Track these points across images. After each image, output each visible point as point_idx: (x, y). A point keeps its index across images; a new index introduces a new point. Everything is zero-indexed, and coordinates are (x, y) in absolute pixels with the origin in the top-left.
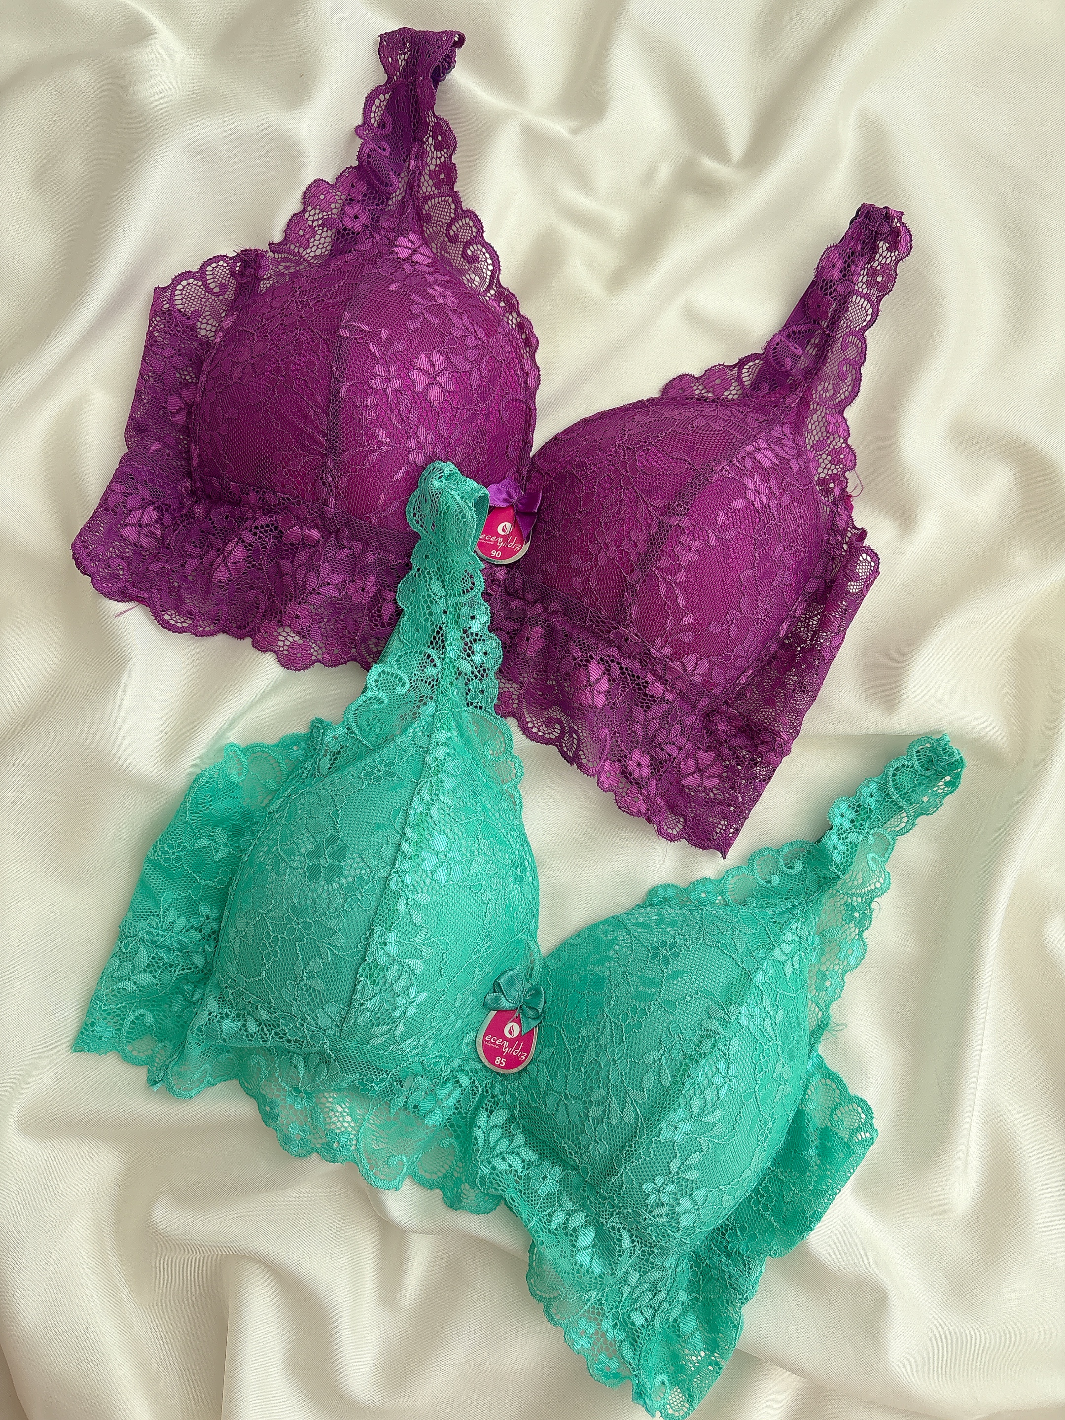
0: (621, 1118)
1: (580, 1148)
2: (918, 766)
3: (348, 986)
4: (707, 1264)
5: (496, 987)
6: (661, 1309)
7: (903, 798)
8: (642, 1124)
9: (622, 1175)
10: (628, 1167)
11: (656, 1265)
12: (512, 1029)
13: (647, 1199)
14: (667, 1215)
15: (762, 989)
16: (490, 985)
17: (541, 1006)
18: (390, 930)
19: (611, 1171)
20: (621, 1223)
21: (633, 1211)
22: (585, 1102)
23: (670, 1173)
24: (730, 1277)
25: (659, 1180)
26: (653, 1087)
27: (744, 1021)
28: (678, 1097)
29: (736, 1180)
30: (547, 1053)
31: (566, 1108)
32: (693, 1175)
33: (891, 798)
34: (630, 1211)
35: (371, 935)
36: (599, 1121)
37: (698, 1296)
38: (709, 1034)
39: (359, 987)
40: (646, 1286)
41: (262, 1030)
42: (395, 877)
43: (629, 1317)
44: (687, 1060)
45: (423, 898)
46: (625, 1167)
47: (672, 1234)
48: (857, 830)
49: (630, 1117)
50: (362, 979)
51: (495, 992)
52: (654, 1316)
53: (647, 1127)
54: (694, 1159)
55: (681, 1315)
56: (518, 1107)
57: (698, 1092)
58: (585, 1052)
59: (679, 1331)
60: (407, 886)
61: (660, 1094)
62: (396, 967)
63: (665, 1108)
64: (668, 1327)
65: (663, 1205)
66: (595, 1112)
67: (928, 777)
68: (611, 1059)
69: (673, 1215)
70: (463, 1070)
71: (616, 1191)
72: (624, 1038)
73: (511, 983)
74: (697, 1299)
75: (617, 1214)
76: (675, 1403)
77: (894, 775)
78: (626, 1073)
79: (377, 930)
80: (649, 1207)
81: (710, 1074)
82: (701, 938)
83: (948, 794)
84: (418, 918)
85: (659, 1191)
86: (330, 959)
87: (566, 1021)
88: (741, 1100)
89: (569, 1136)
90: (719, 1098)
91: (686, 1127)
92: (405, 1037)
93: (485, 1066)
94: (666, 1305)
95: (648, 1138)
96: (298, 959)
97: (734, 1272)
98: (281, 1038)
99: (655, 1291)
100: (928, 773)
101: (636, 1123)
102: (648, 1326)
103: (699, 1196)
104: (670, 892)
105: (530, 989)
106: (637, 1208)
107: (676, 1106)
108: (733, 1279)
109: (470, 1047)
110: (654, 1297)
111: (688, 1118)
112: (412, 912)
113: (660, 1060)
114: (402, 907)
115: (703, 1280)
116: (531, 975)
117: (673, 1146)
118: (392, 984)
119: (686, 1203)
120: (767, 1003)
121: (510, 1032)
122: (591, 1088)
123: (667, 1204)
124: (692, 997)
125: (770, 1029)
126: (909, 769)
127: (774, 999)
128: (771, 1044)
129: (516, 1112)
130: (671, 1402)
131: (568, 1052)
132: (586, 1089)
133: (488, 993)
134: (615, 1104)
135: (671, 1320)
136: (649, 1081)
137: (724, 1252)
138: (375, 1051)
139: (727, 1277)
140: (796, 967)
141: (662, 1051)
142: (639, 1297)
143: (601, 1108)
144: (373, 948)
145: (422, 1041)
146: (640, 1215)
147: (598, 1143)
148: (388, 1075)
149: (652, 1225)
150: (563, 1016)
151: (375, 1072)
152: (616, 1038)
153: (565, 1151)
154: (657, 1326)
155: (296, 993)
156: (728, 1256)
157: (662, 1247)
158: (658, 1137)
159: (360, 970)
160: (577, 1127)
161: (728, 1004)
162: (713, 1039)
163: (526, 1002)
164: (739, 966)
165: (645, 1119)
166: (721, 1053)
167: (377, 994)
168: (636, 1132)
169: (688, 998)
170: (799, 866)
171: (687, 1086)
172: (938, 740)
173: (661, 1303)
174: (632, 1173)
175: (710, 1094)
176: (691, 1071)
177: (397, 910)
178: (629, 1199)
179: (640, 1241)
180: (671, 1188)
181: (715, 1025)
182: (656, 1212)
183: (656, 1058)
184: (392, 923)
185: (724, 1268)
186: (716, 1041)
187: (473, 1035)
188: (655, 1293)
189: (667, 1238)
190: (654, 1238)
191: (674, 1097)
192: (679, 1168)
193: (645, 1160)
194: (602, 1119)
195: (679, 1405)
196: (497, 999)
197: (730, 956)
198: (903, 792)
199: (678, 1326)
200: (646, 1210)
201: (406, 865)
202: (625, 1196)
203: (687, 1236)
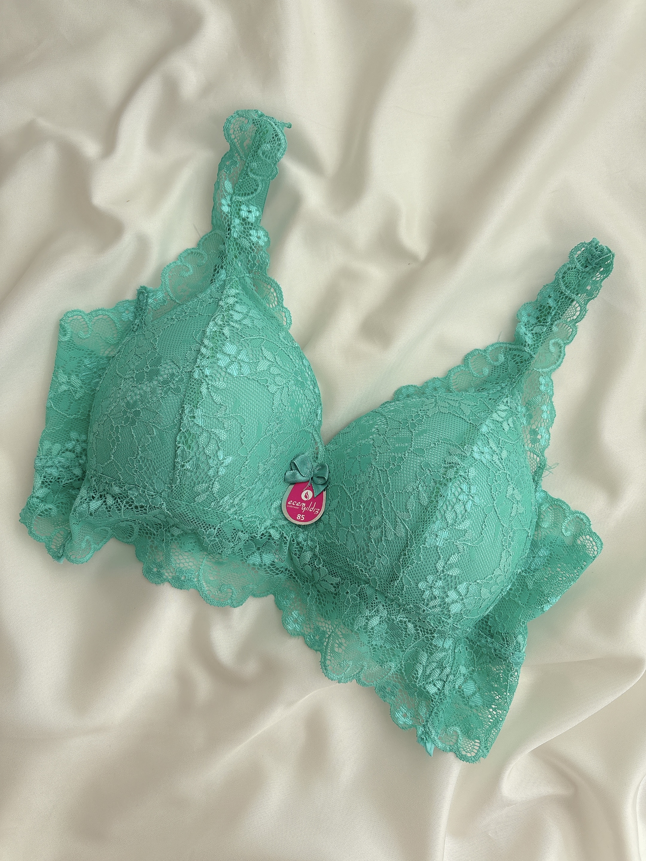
0: (395, 534)
1: (368, 565)
2: (580, 266)
3: (171, 453)
4: (478, 645)
5: (293, 466)
6: (448, 680)
7: (573, 293)
8: (411, 536)
9: (401, 579)
10: (405, 572)
11: (439, 647)
12: (307, 494)
13: (423, 595)
14: (440, 606)
15: (488, 437)
16: (288, 464)
17: (327, 475)
18: (197, 407)
19: (393, 577)
20: (407, 618)
21: (414, 606)
22: (367, 529)
23: (437, 572)
24: (495, 650)
25: (430, 578)
26: (415, 507)
27: (476, 456)
28: (435, 512)
29: (489, 576)
30: (334, 503)
31: (354, 536)
32: (454, 572)
33: (565, 294)
34: (411, 606)
35: (183, 411)
36: (379, 540)
37: (474, 669)
38: (452, 465)
39: (179, 452)
40: (435, 665)
41: (117, 502)
42: (197, 371)
43: (425, 688)
44: (438, 485)
45: (220, 384)
46: (403, 572)
47: (446, 620)
48: (542, 324)
49: (402, 533)
50: (179, 445)
51: (292, 470)
52: (444, 686)
53: (415, 537)
54: (454, 559)
55: (463, 683)
56: (318, 546)
57: (450, 508)
58: (361, 494)
59: (463, 694)
60: (207, 376)
61: (421, 512)
62: (205, 434)
63: (426, 521)
64: (456, 693)
65: (435, 598)
66: (376, 533)
67: (587, 272)
68: (381, 494)
69: (445, 606)
70: (273, 527)
71: (399, 592)
72: (389, 478)
73: (303, 462)
74: (473, 671)
75: (403, 611)
76: (467, 747)
77: (563, 277)
78: (393, 502)
79: (187, 407)
80: (426, 601)
81: (457, 494)
82: (438, 410)
83: (604, 279)
84: (217, 398)
85: (431, 587)
86: (155, 434)
87: (346, 478)
88: (484, 512)
89: (358, 557)
90: (466, 511)
91: (445, 534)
92: (222, 494)
93: (290, 522)
94: (451, 677)
95: (417, 546)
96: (133, 439)
97: (497, 646)
98: (130, 506)
99: (442, 668)
100: (587, 269)
101: (407, 536)
102: (440, 693)
103: (462, 588)
104: (411, 390)
105: (317, 466)
106: (417, 603)
107: (434, 519)
108: (497, 651)
109: (278, 511)
110: (442, 673)
111: (445, 527)
112: (212, 394)
113: (418, 488)
114: (204, 390)
115: (477, 657)
116: (317, 458)
117: (437, 550)
118: (204, 448)
119: (452, 595)
120: (492, 444)
121: (306, 497)
122: (370, 518)
123: (438, 597)
124: (435, 444)
125: (498, 462)
126: (573, 270)
127: (497, 443)
128: (501, 472)
129: (317, 550)
130: (464, 746)
131: (349, 498)
132: (366, 519)
133: (287, 471)
134: (389, 525)
135: (457, 687)
136: (412, 504)
137: (489, 635)
138: (201, 508)
139: (493, 651)
140: (512, 426)
141: (418, 482)
142: (430, 674)
143: (379, 530)
144: (185, 421)
145: (237, 501)
146: (420, 608)
147: (380, 557)
148: (215, 529)
149: (429, 615)
150: (343, 476)
151: (204, 527)
152: (383, 479)
153: (357, 570)
154: (447, 692)
155: (136, 466)
156: (492, 636)
157: (439, 632)
158: (424, 544)
159: (178, 438)
160: (363, 549)
161: (463, 445)
162: (455, 469)
163: (314, 475)
164: (468, 422)
165: (412, 532)
166: (463, 478)
167: (193, 457)
168: (407, 543)
169: (432, 445)
170: (502, 358)
171: (441, 503)
172: (590, 243)
173: (447, 676)
174: (409, 576)
175: (459, 508)
176: (442, 491)
177: (201, 392)
178: (410, 597)
179: (422, 630)
180: (440, 583)
181: (456, 459)
182: (432, 604)
183: (415, 487)
184: (198, 402)
185: (490, 645)
186: (457, 469)
187: (278, 502)
188: (442, 670)
189: (442, 624)
190: (432, 624)
191: (431, 512)
192: (444, 567)
193: (417, 564)
194: (381, 538)
195: (470, 748)
196: (294, 475)
197: (460, 417)
198: (572, 288)
199: (462, 691)
200: (423, 604)
201: (205, 362)
202: (407, 595)
203: (458, 622)
